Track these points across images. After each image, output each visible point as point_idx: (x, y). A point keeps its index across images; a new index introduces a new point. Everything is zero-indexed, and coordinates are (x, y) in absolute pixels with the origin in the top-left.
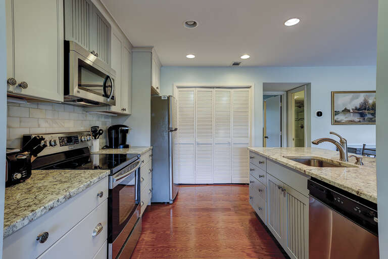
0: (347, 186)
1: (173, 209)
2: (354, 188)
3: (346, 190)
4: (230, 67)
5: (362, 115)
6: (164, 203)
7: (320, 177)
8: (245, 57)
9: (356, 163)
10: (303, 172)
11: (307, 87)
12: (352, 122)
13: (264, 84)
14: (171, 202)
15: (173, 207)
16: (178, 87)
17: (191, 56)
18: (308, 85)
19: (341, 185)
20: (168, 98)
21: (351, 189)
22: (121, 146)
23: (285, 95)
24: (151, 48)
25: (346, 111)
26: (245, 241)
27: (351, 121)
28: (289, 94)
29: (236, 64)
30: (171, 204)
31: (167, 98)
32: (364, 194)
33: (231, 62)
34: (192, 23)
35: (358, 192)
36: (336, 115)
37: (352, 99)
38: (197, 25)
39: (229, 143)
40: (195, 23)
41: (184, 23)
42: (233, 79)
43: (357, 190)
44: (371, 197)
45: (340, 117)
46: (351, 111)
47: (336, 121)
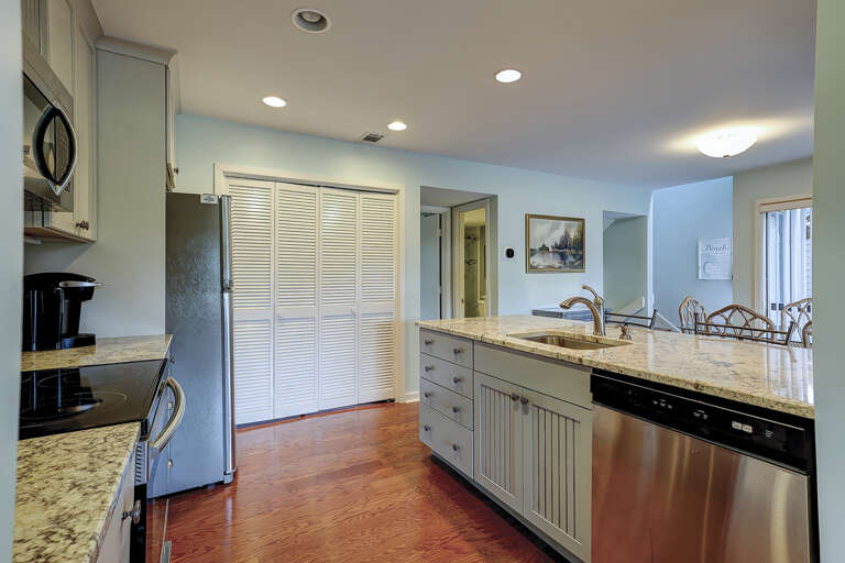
0: (675, 377)
1: (233, 499)
2: (689, 379)
3: (673, 384)
4: (355, 142)
5: (563, 257)
6: (205, 487)
7: (617, 367)
8: (397, 126)
9: (622, 337)
10: (576, 361)
11: (490, 202)
12: (550, 269)
13: (423, 189)
14: (228, 479)
15: (234, 493)
16: (228, 176)
17: (275, 102)
18: (493, 199)
19: (663, 378)
20: (220, 200)
21: (683, 381)
22: (67, 341)
23: (449, 214)
24: (170, 53)
25: (544, 249)
26: (441, 525)
27: (550, 267)
28: (456, 214)
29: (372, 139)
30: (228, 485)
31: (216, 202)
32: (708, 387)
33: (361, 134)
34: (316, 19)
35: (697, 386)
36: (532, 255)
37: (552, 230)
38: (327, 29)
39: (354, 315)
40: (322, 20)
41: (295, 15)
42: (356, 171)
43: (694, 381)
44: (721, 390)
45: (537, 260)
46: (551, 249)
47: (532, 267)
